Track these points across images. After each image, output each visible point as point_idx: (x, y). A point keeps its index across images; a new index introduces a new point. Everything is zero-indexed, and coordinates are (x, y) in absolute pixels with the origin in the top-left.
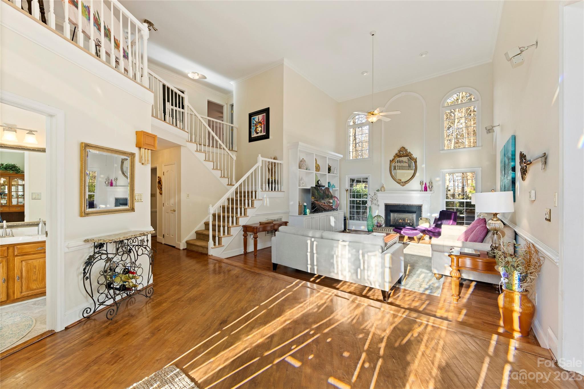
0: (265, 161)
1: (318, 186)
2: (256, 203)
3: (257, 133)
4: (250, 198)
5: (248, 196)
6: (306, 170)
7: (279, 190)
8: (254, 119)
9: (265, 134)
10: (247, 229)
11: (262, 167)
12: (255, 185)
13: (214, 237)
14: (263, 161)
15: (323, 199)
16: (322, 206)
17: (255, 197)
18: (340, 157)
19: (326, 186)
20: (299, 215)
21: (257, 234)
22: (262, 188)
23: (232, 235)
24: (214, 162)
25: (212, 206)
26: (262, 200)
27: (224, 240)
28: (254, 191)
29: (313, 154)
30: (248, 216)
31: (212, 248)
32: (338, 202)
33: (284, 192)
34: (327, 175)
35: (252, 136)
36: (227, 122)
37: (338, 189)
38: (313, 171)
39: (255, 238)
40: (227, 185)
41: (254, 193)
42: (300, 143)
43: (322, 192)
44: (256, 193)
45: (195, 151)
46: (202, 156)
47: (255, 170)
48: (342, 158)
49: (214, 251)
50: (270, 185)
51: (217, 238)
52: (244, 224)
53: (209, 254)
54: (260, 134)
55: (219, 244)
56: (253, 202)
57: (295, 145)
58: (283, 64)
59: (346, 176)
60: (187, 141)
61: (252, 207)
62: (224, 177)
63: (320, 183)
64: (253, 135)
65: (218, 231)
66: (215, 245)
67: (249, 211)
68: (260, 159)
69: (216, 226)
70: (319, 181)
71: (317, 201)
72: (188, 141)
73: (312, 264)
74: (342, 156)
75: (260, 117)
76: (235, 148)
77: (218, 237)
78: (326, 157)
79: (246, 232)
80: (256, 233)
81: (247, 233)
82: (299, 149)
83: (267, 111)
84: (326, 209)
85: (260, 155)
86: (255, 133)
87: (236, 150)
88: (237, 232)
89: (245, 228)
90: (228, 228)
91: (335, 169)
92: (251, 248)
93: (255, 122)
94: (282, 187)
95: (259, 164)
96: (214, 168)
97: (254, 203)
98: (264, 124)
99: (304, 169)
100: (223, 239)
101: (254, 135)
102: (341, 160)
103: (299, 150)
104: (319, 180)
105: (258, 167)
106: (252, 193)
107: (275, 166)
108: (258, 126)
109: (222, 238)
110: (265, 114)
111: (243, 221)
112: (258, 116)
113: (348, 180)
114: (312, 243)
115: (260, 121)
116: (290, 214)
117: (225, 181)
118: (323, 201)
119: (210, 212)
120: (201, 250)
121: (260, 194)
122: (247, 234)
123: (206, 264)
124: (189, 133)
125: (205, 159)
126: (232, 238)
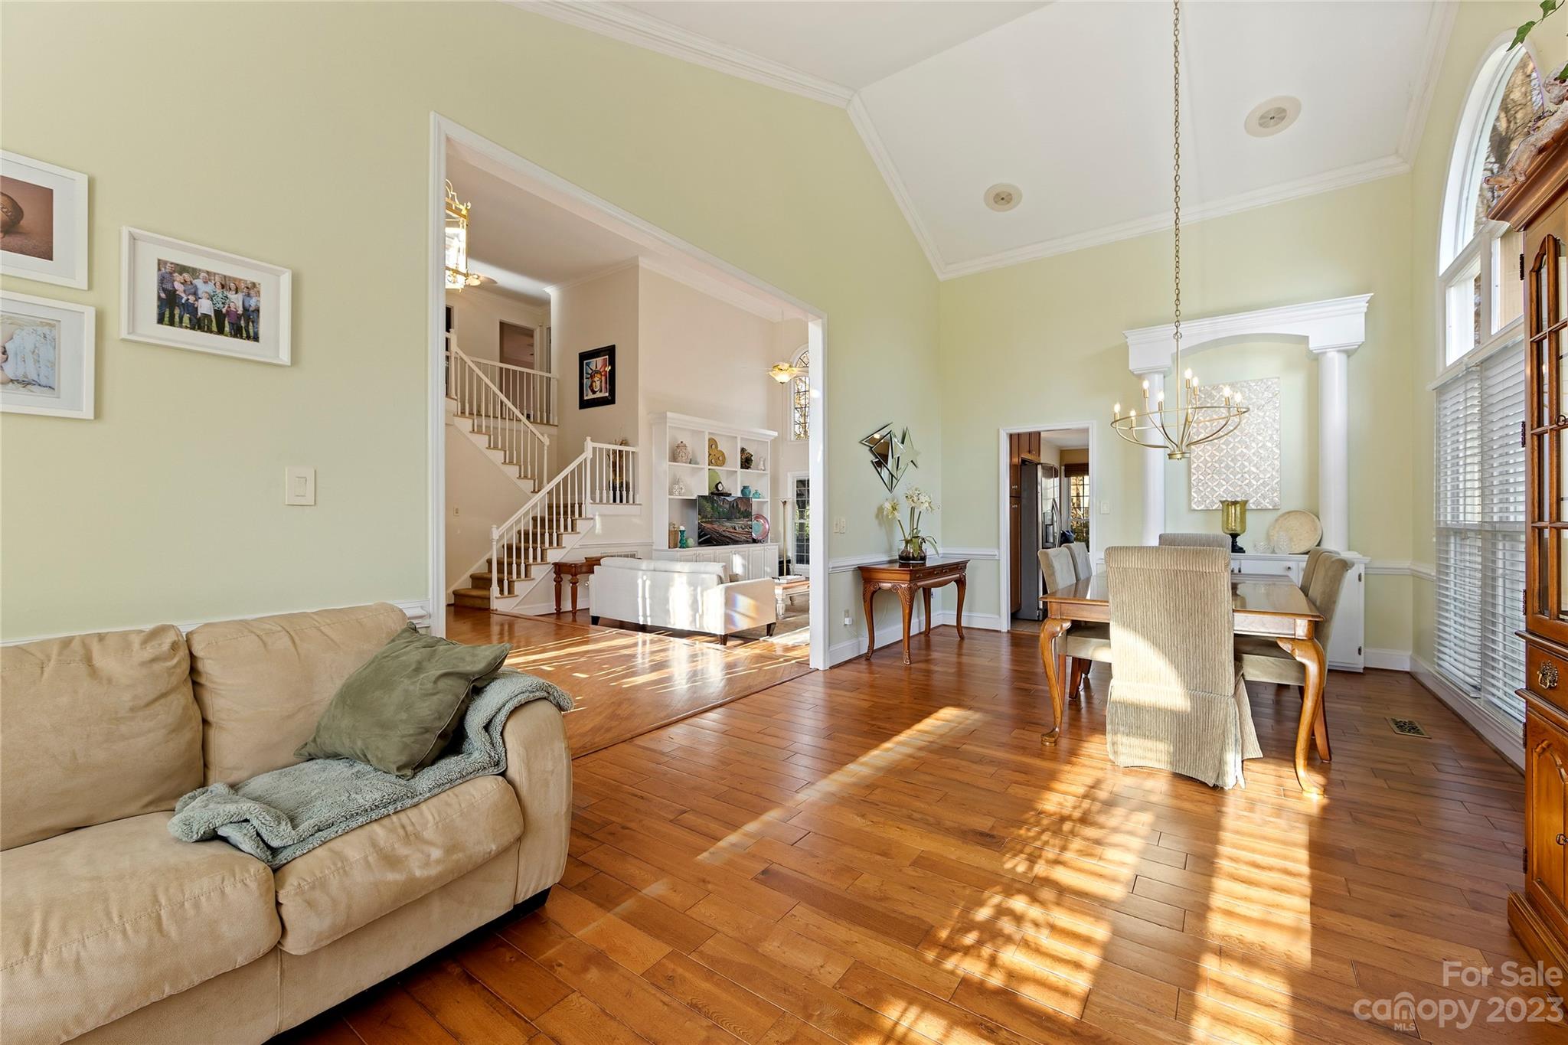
0: (601, 449)
1: (717, 494)
2: (579, 523)
3: (594, 392)
4: (569, 516)
5: (566, 513)
6: (690, 463)
7: (631, 501)
8: (588, 364)
9: (607, 394)
10: (560, 569)
11: (593, 460)
12: (580, 493)
13: (500, 582)
14: (594, 449)
15: (729, 519)
16: (727, 534)
17: (580, 515)
18: (772, 436)
19: (736, 493)
20: (669, 548)
21: (578, 577)
22: (593, 498)
23: (533, 579)
24: (505, 451)
25: (498, 528)
26: (592, 519)
27: (518, 587)
28: (576, 502)
29: (704, 432)
30: (565, 547)
31: (496, 598)
32: (767, 526)
33: (640, 505)
34: (739, 473)
35: (586, 398)
36: (541, 370)
37: (769, 500)
38: (704, 464)
39: (574, 583)
40: (532, 492)
41: (577, 506)
42: (669, 414)
43: (727, 506)
44: (580, 507)
45: (470, 432)
46: (482, 441)
47: (579, 466)
48: (776, 438)
49: (499, 603)
50: (618, 493)
51: (506, 582)
52: (557, 561)
53: (491, 608)
54: (598, 395)
55: (509, 592)
56: (574, 522)
57: (662, 418)
58: (638, 266)
59: (789, 474)
60: (454, 415)
61: (572, 530)
62: (526, 477)
63: (720, 489)
64: (587, 396)
65: (508, 573)
66: (502, 591)
67: (567, 539)
68: (590, 445)
69: (503, 564)
70: (720, 485)
71: (711, 523)
72: (457, 416)
73: (645, 616)
74: (776, 434)
75: (598, 363)
76: (554, 420)
77: (508, 579)
78: (736, 437)
79: (560, 575)
80: (576, 575)
81: (562, 575)
82: (668, 424)
83: (610, 352)
84: (738, 539)
85: (589, 439)
86: (590, 391)
87: (556, 423)
88: (541, 573)
89: (557, 567)
90: (526, 566)
91: (762, 459)
92: (567, 606)
93: (590, 372)
94: (637, 497)
95: (588, 454)
96: (505, 461)
97: (576, 524)
98: (605, 375)
99: (685, 463)
100: (516, 583)
101: (589, 396)
102: (775, 441)
103: (670, 427)
104: (720, 482)
105: (585, 460)
106: (573, 506)
107: (621, 457)
108: (596, 379)
109: (514, 582)
110: (607, 357)
111: (554, 556)
112: (595, 360)
113: (793, 482)
114: (644, 582)
115: (598, 369)
116: (654, 547)
117: (528, 485)
118: (728, 524)
119: (494, 538)
120: (478, 603)
121: (589, 508)
122: (561, 578)
123: (487, 624)
124: (459, 400)
125: (487, 446)
126: (533, 584)
